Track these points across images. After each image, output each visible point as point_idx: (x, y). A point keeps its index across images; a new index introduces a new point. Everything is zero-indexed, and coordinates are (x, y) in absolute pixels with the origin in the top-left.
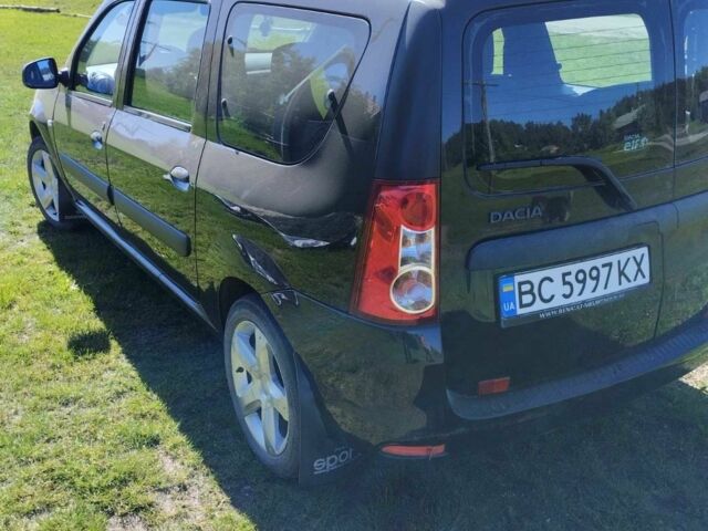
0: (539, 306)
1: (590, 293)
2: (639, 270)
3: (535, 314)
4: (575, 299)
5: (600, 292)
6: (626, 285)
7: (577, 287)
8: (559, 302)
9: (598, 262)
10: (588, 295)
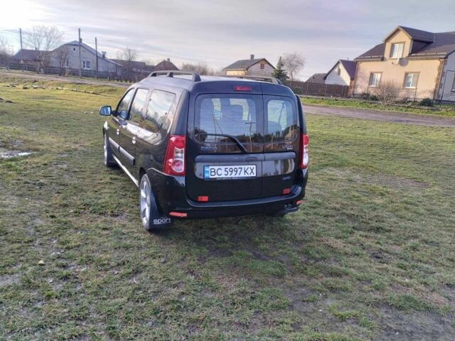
0: (216, 176)
1: (234, 175)
2: (252, 171)
3: (216, 178)
4: (229, 176)
5: (237, 175)
6: (247, 175)
7: (230, 173)
8: (223, 176)
9: (237, 167)
10: (233, 176)
